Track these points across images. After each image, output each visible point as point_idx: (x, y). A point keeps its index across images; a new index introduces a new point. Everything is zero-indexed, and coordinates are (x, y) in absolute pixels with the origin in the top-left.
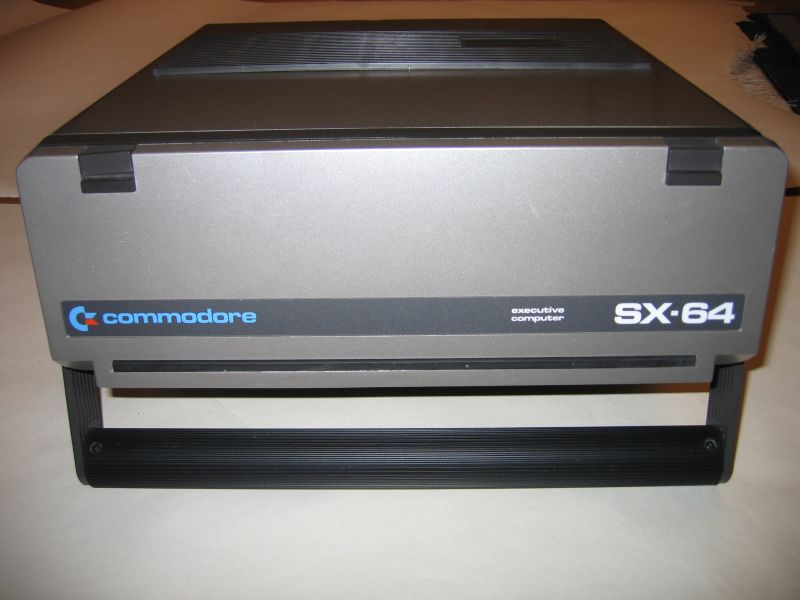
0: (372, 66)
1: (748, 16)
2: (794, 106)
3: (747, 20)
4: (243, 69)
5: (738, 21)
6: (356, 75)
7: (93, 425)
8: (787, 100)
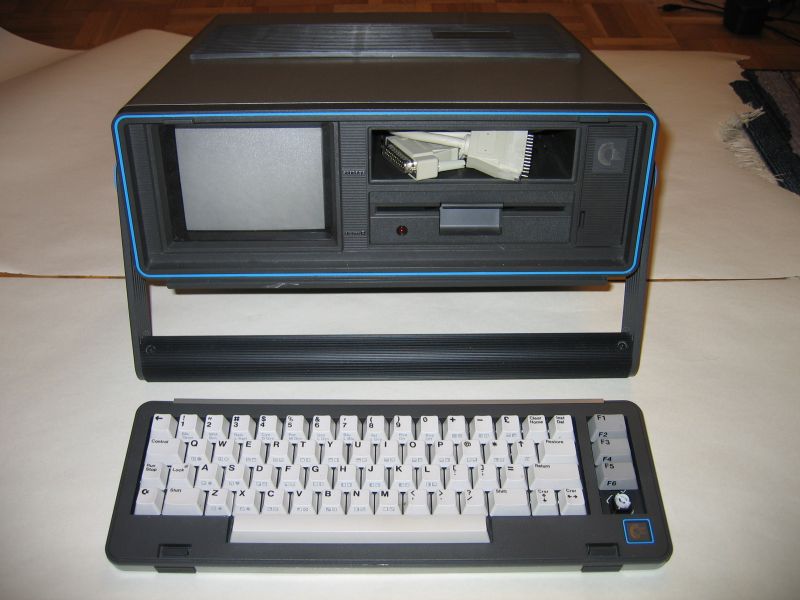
0: (363, 54)
1: (743, 74)
2: (782, 180)
3: (742, 79)
4: (262, 55)
5: (733, 81)
6: (351, 61)
7: (146, 333)
8: (774, 173)
